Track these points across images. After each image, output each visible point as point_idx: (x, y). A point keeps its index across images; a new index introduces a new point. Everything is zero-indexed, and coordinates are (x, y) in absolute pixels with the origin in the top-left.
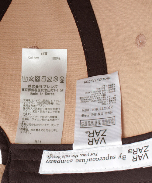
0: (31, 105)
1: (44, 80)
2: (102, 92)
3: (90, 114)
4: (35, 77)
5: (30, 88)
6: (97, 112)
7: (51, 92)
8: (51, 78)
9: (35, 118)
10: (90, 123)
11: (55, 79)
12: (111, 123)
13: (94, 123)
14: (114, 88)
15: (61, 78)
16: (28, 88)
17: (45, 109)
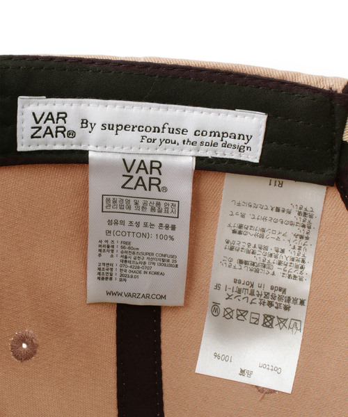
0: (286, 265)
1: (253, 315)
2: (128, 269)
3: (157, 227)
4: (274, 325)
5: (287, 304)
6: (142, 229)
7: (241, 286)
8: (240, 318)
9: (280, 236)
10: (157, 208)
11: (231, 314)
12: (112, 199)
13: (149, 208)
14: (101, 272)
15: (216, 314)
16: (291, 305)
17: (258, 253)
